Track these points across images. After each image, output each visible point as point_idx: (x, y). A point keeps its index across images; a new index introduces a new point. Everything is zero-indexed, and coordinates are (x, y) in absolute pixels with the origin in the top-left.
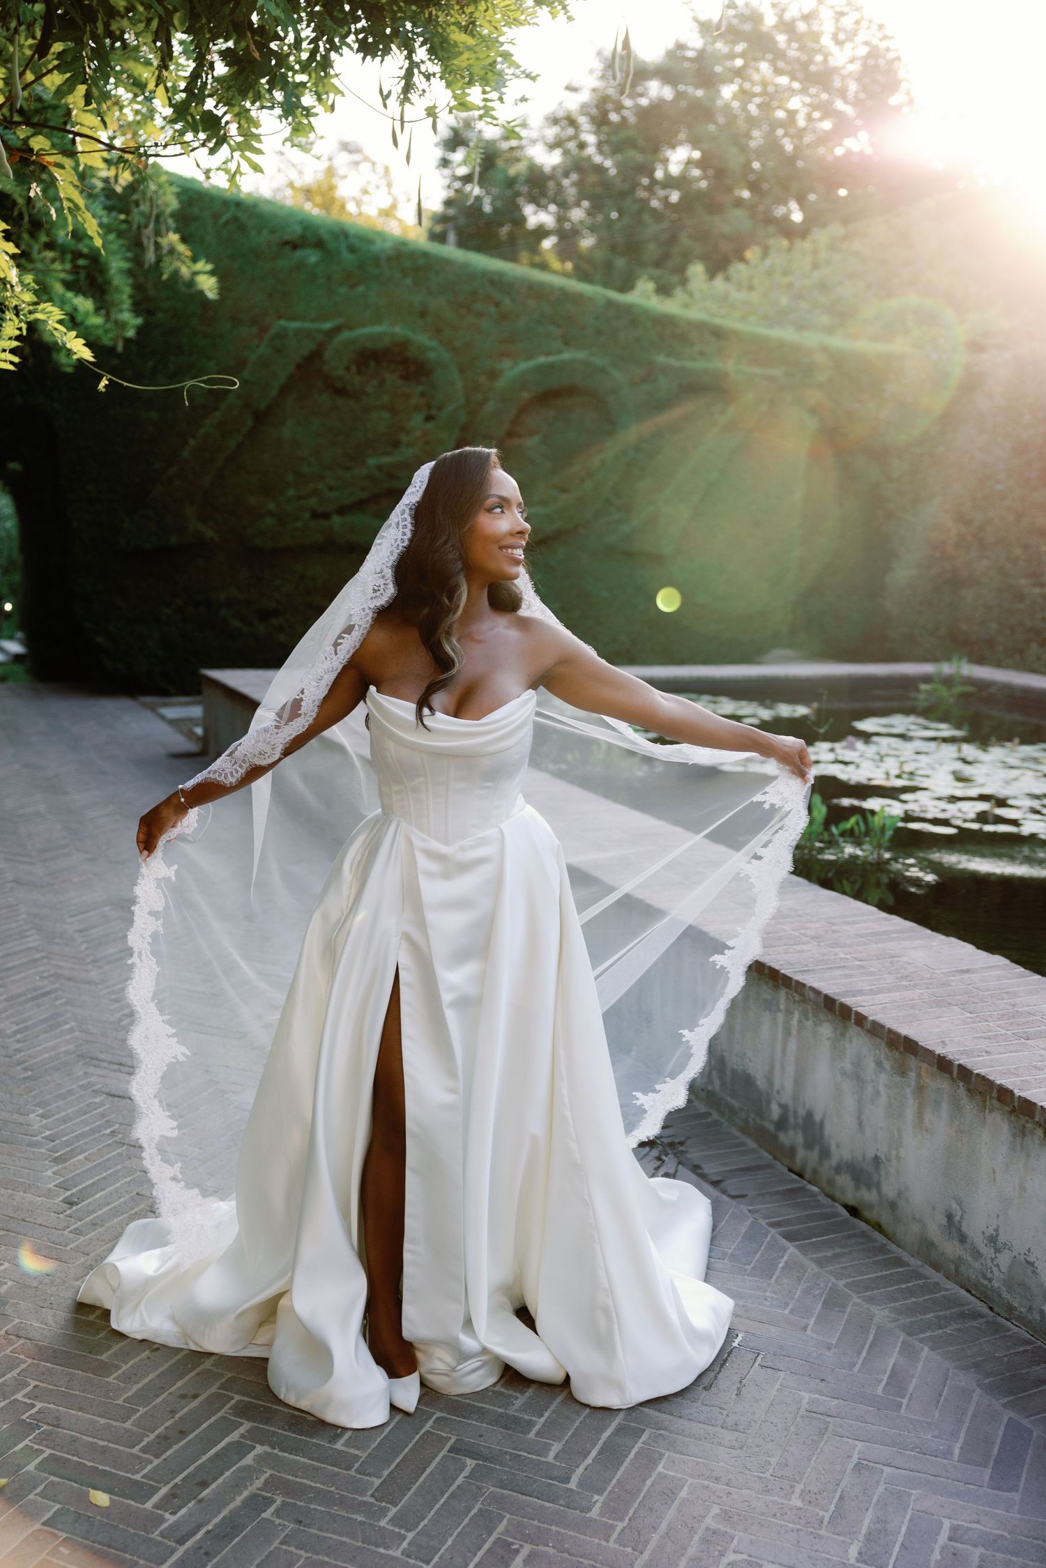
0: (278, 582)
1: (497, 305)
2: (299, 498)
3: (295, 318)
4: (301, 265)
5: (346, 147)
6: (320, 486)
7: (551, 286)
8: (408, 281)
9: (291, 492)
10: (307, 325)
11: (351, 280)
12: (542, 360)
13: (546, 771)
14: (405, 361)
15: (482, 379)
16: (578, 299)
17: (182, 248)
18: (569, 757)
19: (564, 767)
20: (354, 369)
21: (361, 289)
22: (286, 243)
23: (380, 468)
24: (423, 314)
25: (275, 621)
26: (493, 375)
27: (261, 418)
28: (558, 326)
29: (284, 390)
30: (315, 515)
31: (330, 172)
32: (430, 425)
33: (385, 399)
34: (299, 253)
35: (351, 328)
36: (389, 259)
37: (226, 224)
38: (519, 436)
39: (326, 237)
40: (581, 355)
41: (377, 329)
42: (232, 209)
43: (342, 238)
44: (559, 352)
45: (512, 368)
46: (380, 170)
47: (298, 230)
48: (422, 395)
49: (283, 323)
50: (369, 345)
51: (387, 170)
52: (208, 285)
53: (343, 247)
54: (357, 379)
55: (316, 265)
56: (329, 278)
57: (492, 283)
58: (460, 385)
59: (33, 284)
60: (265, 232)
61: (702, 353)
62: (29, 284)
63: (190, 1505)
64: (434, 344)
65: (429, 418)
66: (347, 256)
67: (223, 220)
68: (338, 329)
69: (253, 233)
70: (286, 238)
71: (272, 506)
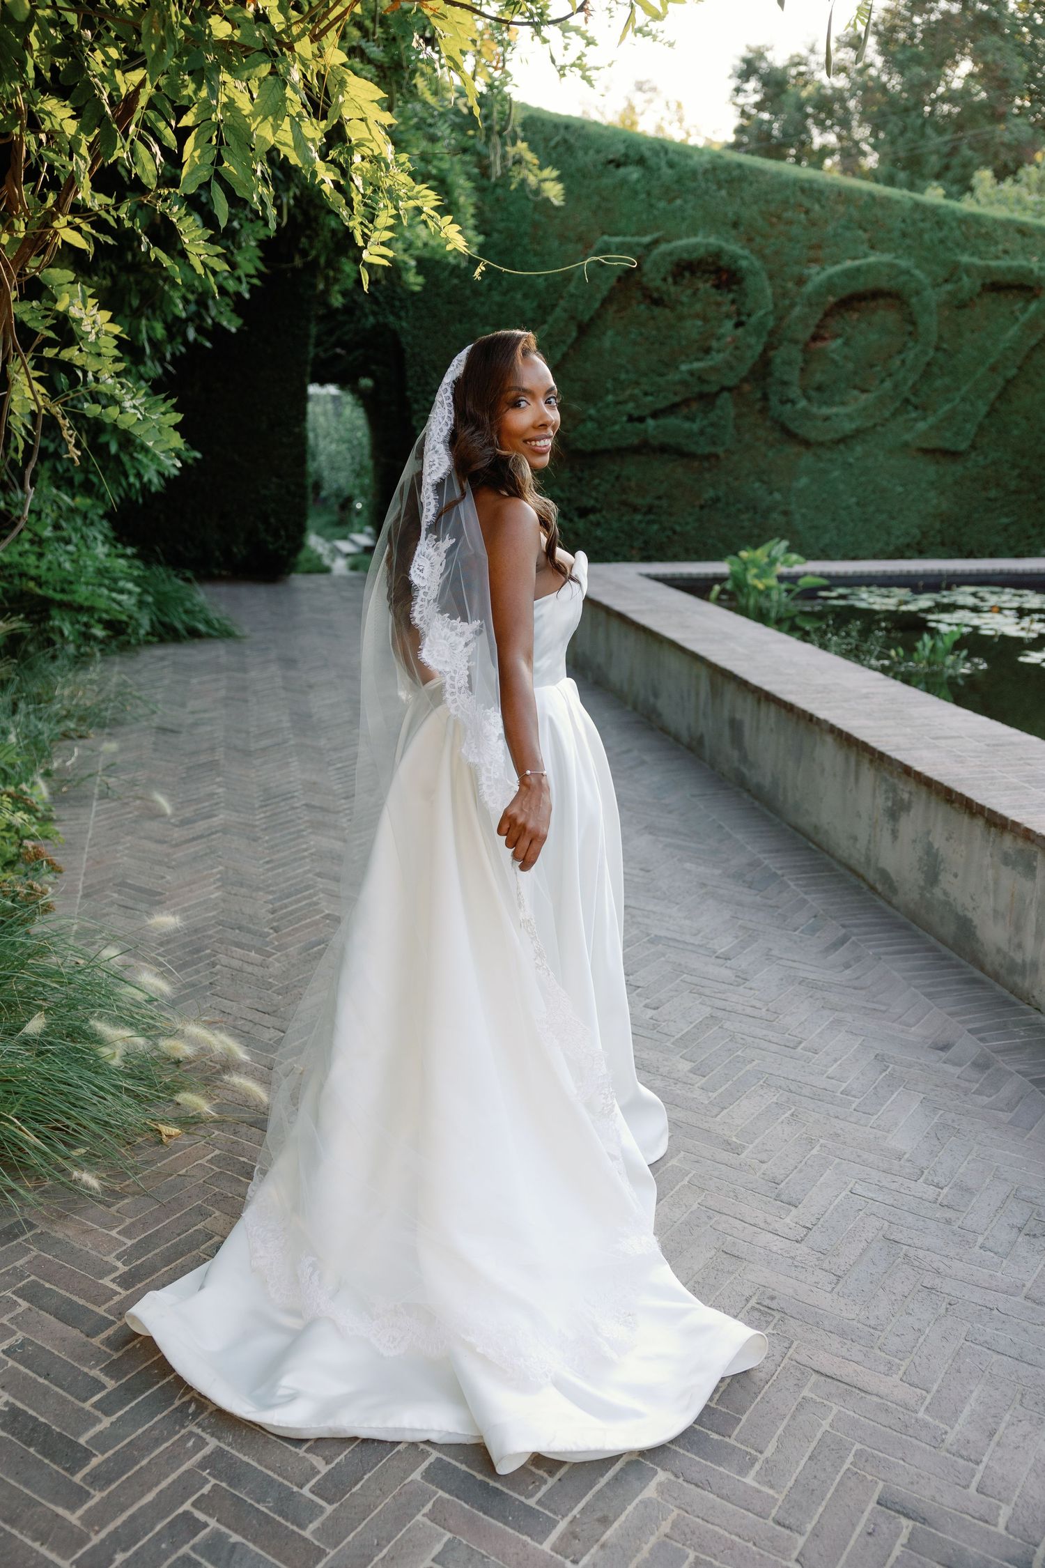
0: (596, 481)
1: (807, 212)
2: (618, 403)
3: (616, 234)
4: (624, 182)
5: (640, 87)
6: (636, 391)
7: (860, 191)
8: (723, 193)
9: (610, 398)
10: (628, 239)
11: (668, 194)
12: (849, 264)
13: (871, 667)
14: (718, 271)
15: (790, 285)
16: (886, 203)
17: (530, 157)
18: (893, 653)
19: (886, 662)
20: (670, 280)
21: (678, 202)
22: (611, 162)
23: (691, 373)
24: (735, 225)
25: (592, 517)
26: (801, 281)
27: (583, 329)
28: (865, 231)
29: (606, 302)
30: (631, 419)
31: (631, 108)
32: (740, 331)
33: (698, 307)
34: (622, 171)
35: (669, 241)
36: (706, 172)
37: (555, 147)
38: (824, 339)
39: (647, 154)
40: (887, 258)
41: (693, 240)
42: (562, 131)
43: (662, 155)
44: (866, 256)
45: (818, 273)
46: (673, 106)
47: (622, 148)
48: (733, 302)
49: (606, 238)
50: (685, 256)
51: (679, 106)
52: (554, 192)
53: (663, 164)
54: (673, 289)
55: (638, 181)
56: (649, 194)
57: (803, 190)
58: (769, 292)
59: (408, 164)
60: (591, 152)
61: (1006, 252)
62: (404, 163)
63: (593, 1551)
64: (746, 252)
65: (739, 324)
66: (666, 172)
67: (553, 143)
68: (656, 242)
69: (580, 154)
70: (611, 157)
71: (592, 412)
